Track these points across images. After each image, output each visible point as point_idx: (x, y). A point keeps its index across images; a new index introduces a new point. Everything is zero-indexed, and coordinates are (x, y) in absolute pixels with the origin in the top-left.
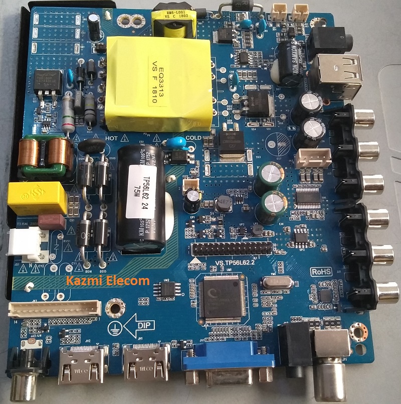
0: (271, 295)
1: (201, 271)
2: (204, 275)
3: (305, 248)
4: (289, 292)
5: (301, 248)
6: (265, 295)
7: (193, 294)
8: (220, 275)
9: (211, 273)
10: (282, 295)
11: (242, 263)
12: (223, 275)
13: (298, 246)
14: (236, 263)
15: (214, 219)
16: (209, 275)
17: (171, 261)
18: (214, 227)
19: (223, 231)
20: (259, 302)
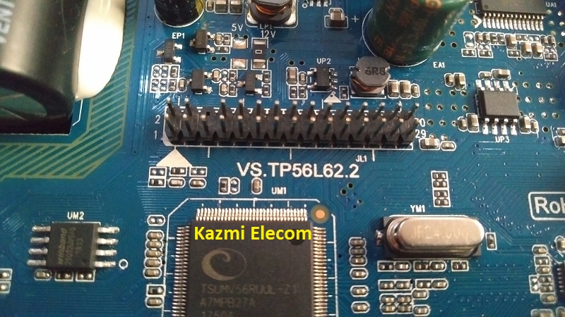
0: (412, 276)
1: (188, 191)
2: (198, 205)
3: (510, 135)
4: (467, 268)
5: (500, 134)
6: (392, 276)
7: (156, 265)
8: (248, 205)
9: (220, 200)
10: (447, 274)
11: (320, 171)
12: (259, 205)
13: (490, 129)
14: (302, 172)
15: (241, 44)
16: (213, 205)
17: (100, 157)
18: (240, 64)
19: (265, 77)
20: (373, 298)
